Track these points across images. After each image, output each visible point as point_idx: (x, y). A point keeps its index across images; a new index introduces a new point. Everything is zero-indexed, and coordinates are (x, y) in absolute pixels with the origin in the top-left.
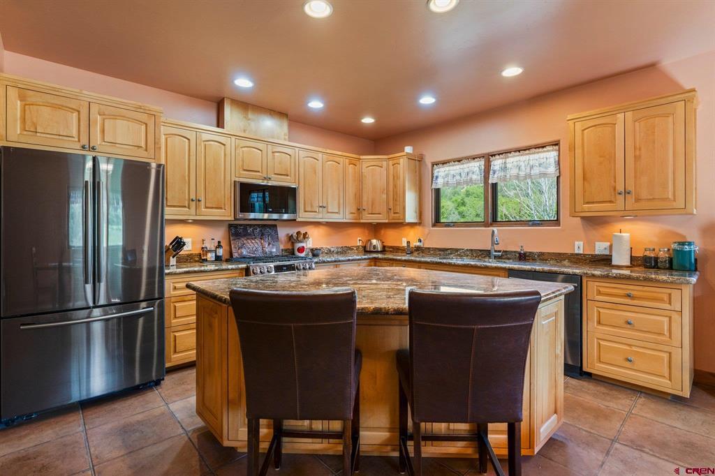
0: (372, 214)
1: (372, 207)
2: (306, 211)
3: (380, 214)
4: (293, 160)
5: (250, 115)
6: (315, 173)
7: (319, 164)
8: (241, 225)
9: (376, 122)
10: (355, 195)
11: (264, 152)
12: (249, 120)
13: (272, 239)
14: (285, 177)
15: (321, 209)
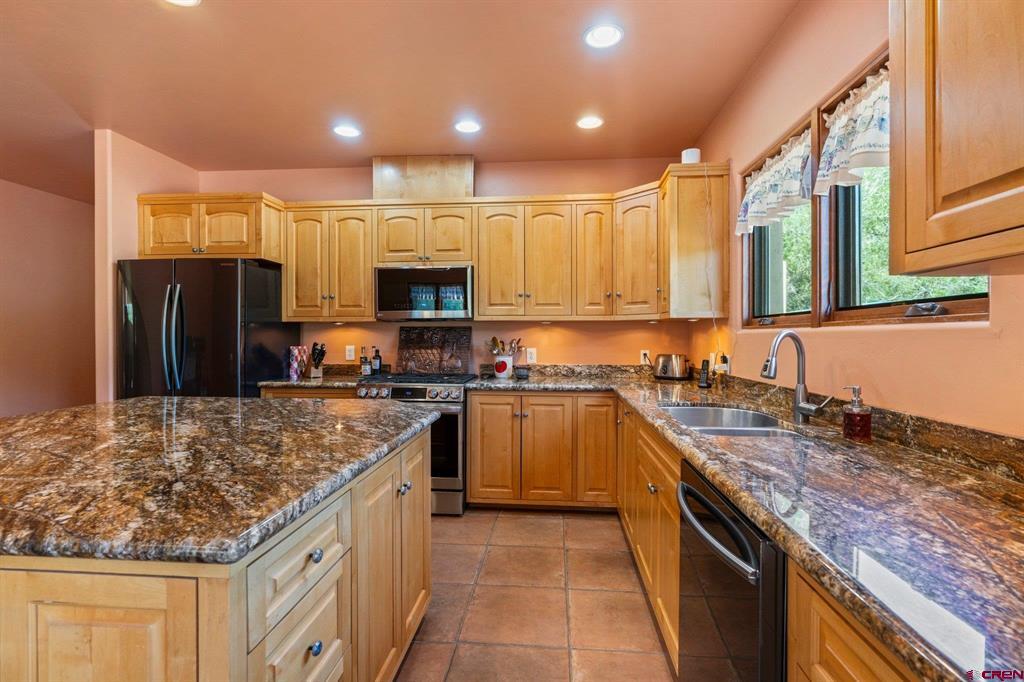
0: (633, 303)
1: (632, 289)
2: (491, 305)
3: (645, 302)
4: (468, 224)
5: (410, 171)
6: (511, 240)
7: (518, 223)
8: (416, 328)
9: (606, 125)
10: (602, 269)
11: (421, 221)
12: (408, 177)
13: (459, 348)
14: (455, 253)
15: (521, 300)
